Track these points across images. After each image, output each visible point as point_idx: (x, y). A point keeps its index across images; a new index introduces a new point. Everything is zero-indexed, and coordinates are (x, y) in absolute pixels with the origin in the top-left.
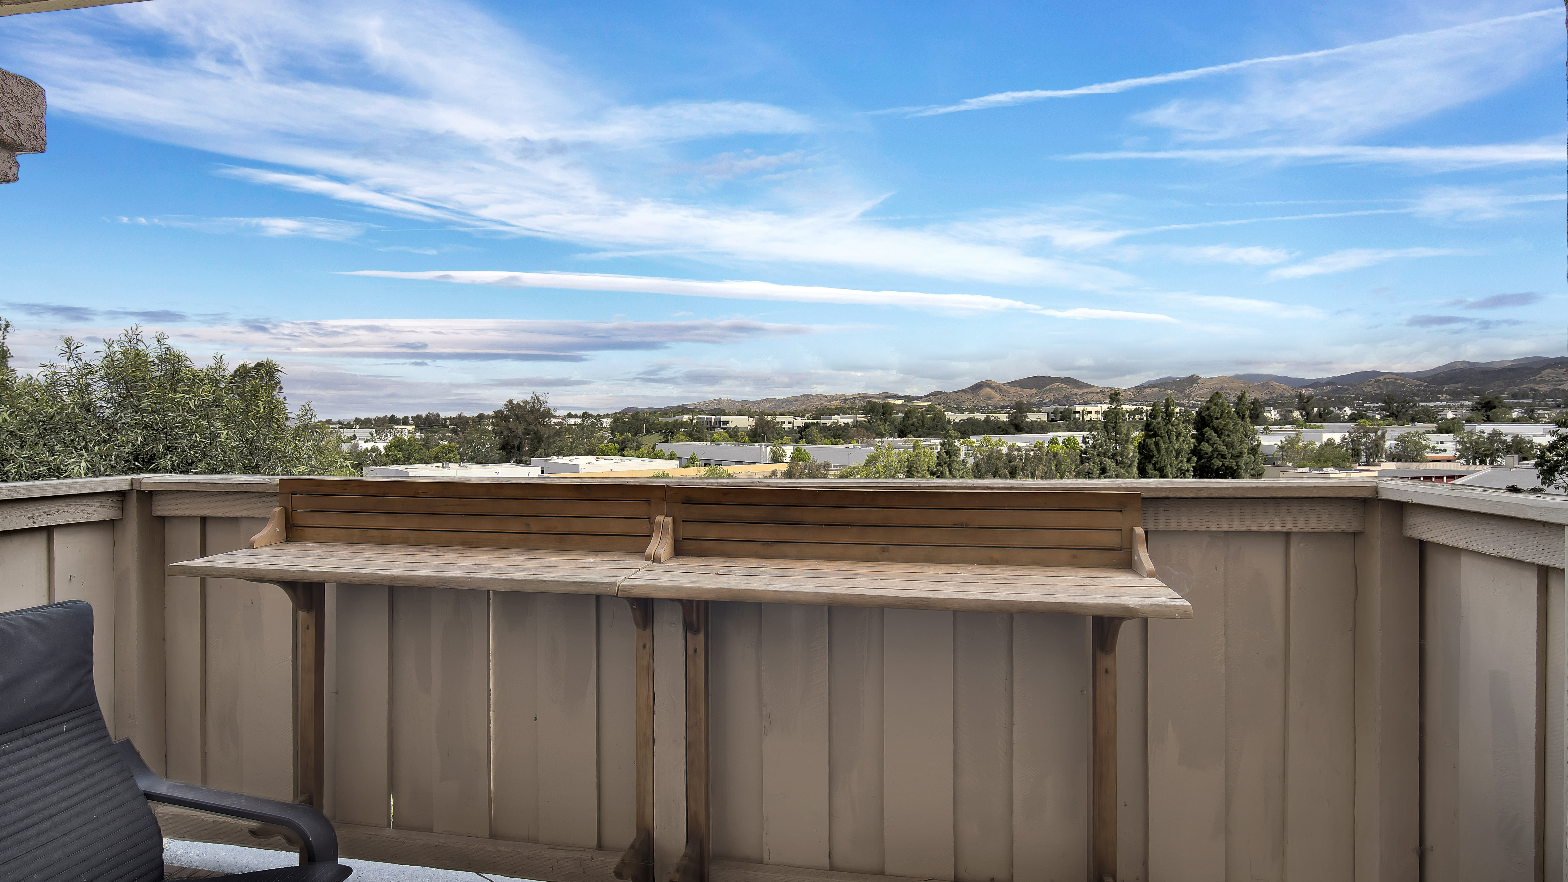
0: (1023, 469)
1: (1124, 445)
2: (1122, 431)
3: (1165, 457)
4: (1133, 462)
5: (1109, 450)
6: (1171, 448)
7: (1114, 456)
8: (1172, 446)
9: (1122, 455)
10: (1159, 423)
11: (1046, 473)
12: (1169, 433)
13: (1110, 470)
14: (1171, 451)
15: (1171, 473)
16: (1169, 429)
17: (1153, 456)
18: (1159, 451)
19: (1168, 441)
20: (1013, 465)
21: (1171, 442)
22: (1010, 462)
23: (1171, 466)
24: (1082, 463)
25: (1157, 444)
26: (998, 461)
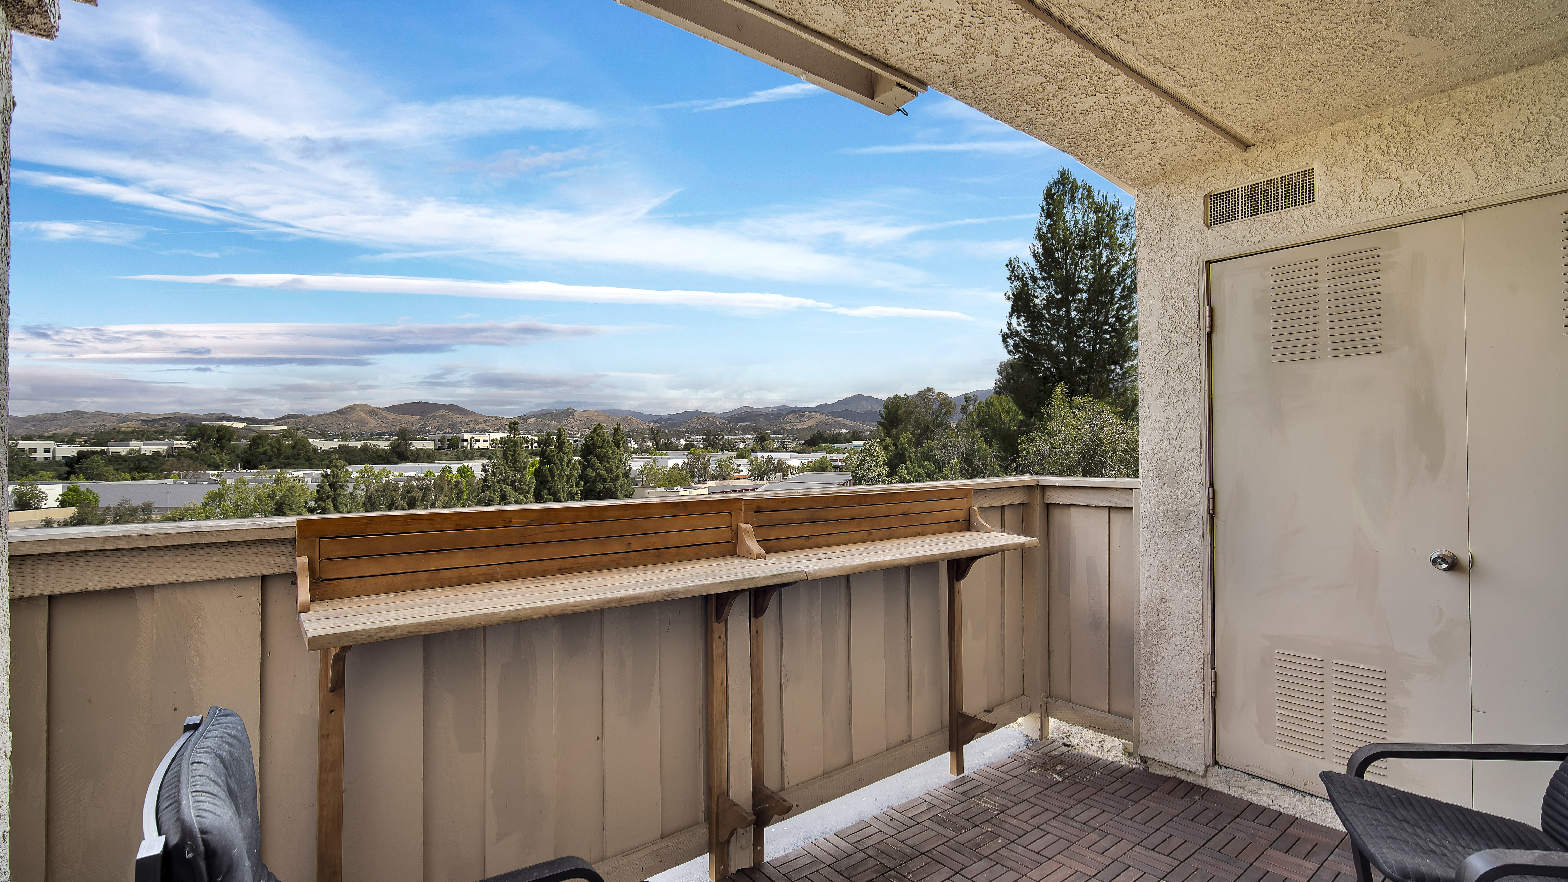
0: (423, 500)
1: (522, 472)
2: (520, 459)
3: (558, 482)
4: (530, 488)
5: (508, 477)
6: (563, 474)
7: (513, 482)
8: (564, 472)
9: (520, 481)
10: (552, 451)
11: (447, 503)
12: (561, 460)
13: (509, 496)
14: (563, 477)
15: (563, 497)
16: (561, 457)
17: (548, 481)
18: (553, 477)
19: (560, 468)
20: (412, 497)
21: (562, 468)
22: (408, 492)
23: (563, 490)
24: (483, 491)
25: (551, 470)
26: (394, 492)
